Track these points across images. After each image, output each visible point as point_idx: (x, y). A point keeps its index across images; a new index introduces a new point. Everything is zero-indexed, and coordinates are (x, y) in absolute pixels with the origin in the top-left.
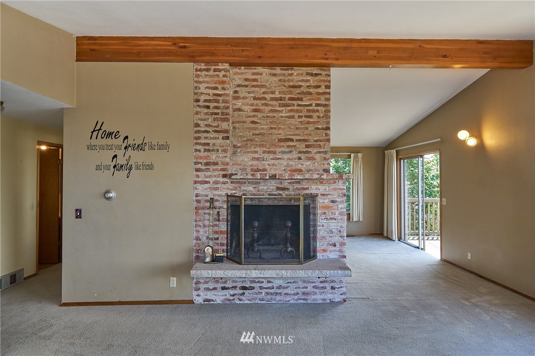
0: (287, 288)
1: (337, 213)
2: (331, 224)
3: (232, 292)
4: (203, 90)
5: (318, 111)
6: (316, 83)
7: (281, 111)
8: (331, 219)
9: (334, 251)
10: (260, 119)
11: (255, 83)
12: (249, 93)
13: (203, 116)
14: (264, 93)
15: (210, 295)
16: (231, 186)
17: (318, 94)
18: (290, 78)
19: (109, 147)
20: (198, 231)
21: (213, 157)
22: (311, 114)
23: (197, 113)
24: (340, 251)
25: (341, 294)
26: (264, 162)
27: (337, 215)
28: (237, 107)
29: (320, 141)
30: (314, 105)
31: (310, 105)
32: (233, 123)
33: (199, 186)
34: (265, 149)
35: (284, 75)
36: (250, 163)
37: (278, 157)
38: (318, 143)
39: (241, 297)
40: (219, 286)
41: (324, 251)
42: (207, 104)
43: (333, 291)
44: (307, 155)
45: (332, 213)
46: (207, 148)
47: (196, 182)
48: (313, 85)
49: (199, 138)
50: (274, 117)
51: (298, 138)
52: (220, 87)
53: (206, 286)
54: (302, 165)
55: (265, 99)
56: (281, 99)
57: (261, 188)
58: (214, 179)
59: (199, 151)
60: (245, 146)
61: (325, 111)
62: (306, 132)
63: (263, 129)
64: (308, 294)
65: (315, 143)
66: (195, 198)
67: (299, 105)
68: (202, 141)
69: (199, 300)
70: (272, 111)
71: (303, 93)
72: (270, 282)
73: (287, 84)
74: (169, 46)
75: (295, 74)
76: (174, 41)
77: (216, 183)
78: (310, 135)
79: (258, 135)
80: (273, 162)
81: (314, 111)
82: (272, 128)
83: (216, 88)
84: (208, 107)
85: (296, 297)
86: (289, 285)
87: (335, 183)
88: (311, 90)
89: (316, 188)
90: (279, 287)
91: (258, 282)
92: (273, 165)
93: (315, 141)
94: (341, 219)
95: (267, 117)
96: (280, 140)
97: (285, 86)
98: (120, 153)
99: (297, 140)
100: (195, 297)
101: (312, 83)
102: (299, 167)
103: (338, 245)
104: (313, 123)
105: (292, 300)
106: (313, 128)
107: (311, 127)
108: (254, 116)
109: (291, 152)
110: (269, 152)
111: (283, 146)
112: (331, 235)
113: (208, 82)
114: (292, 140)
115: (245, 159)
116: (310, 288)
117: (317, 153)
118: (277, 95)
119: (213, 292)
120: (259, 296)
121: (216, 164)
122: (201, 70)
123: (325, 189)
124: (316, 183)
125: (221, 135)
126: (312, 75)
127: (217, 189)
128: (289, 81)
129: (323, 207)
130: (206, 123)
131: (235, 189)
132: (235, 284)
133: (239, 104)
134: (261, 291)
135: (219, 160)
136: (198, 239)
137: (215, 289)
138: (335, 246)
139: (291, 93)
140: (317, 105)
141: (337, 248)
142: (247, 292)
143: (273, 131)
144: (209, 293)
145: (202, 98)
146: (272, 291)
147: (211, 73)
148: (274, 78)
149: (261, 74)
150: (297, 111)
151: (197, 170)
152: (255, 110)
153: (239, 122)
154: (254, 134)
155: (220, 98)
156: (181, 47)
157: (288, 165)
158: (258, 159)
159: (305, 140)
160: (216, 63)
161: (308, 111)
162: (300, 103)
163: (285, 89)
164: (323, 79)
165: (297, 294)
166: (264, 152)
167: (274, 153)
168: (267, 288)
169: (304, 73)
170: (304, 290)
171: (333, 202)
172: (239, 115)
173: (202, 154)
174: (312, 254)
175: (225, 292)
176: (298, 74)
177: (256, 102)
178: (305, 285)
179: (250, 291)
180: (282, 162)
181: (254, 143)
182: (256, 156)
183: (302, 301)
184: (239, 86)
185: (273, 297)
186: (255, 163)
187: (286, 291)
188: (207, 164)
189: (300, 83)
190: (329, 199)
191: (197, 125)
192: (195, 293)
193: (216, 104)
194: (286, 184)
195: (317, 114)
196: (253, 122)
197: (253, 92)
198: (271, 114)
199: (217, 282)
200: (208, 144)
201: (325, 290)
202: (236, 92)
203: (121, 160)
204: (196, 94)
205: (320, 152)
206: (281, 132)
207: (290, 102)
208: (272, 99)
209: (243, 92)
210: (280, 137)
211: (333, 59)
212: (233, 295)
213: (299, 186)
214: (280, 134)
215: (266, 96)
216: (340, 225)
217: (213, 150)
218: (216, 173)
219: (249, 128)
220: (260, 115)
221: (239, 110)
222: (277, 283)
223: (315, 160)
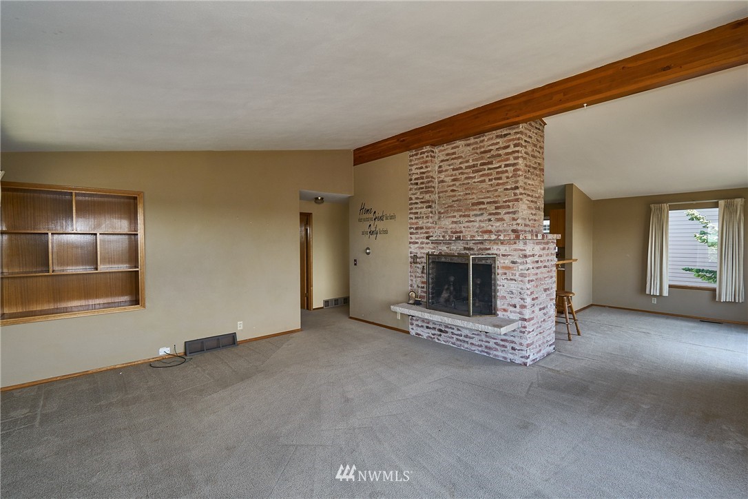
0: (473, 338)
1: (517, 274)
2: (512, 285)
3: (433, 332)
4: (414, 171)
5: (507, 171)
6: (505, 144)
7: (474, 177)
8: (511, 279)
9: (515, 312)
10: (458, 187)
11: (454, 156)
12: (449, 166)
13: (414, 192)
14: (460, 163)
15: (419, 331)
16: (431, 246)
17: (507, 154)
18: (482, 144)
19: (367, 219)
20: (412, 280)
21: (420, 223)
22: (500, 175)
23: (411, 189)
24: (520, 313)
25: (522, 357)
26: (461, 225)
27: (517, 276)
28: (441, 179)
29: (509, 201)
30: (503, 166)
31: (500, 167)
32: (439, 193)
33: (412, 245)
34: (461, 213)
35: (476, 143)
36: (450, 226)
37: (472, 220)
38: (507, 203)
39: (439, 338)
40: (425, 325)
41: (505, 310)
42: (416, 181)
43: (513, 351)
44: (497, 217)
45: (513, 274)
46: (416, 216)
47: (410, 243)
48: (502, 146)
49: (411, 209)
50: (469, 183)
51: (489, 200)
52: (424, 166)
53: (417, 323)
54: (492, 226)
55: (461, 168)
56: (474, 166)
57: (452, 247)
58: (421, 240)
59: (412, 219)
60: (446, 212)
61: (514, 170)
62: (496, 194)
63: (460, 195)
64: (490, 348)
65: (504, 204)
66: (410, 255)
67: (489, 169)
68: (414, 211)
69: (413, 333)
70: (467, 178)
71: (493, 156)
72: (459, 330)
73: (478, 151)
74: (395, 142)
75: (486, 140)
76: (397, 137)
77: (422, 243)
78: (499, 196)
79: (456, 201)
80: (468, 224)
81: (503, 172)
82: (466, 194)
83: (422, 168)
84: (417, 184)
85: (480, 349)
86: (474, 336)
87: (515, 243)
88: (501, 152)
89: (497, 249)
90: (466, 336)
91: (451, 328)
92: (468, 227)
93: (504, 202)
94: (521, 281)
95: (463, 184)
96: (473, 204)
97: (477, 153)
98: (372, 223)
99: (488, 203)
100: (411, 330)
101: (501, 145)
102: (490, 228)
103: (518, 306)
104: (503, 184)
105: (477, 350)
106: (502, 190)
107: (500, 189)
108: (453, 185)
109: (482, 214)
110: (464, 216)
111: (476, 210)
112: (511, 296)
113: (417, 164)
114: (483, 203)
115: (447, 223)
116: (492, 344)
117: (506, 213)
118: (471, 163)
119: (421, 329)
120: (452, 340)
121: (422, 228)
122: (413, 156)
123: (506, 250)
124: (497, 244)
125: (425, 205)
126: (501, 136)
127: (423, 248)
128: (480, 148)
129: (503, 268)
130: (416, 196)
131: (434, 248)
132: (435, 326)
133: (442, 176)
134: (452, 336)
135: (424, 225)
136: (411, 286)
137: (422, 326)
138: (515, 307)
139: (482, 158)
140: (506, 166)
141: (518, 309)
142: (443, 334)
143: (468, 196)
144: (419, 328)
145: (414, 177)
146: (461, 338)
147: (419, 156)
148: (468, 148)
149: (458, 147)
150: (488, 175)
151: (411, 233)
152: (454, 180)
153: (442, 192)
154: (453, 201)
155: (425, 175)
156: (402, 141)
157: (480, 227)
158: (456, 222)
159: (495, 202)
160: (421, 147)
161: (498, 173)
162: (490, 166)
163: (477, 156)
164: (512, 138)
165: (481, 346)
166: (460, 216)
167: (469, 216)
168: (457, 335)
169: (494, 137)
170: (487, 344)
171: (513, 262)
172: (443, 186)
173: (414, 221)
174: (493, 312)
175: (428, 330)
176: (488, 140)
177: (454, 172)
178: (488, 339)
179: (445, 334)
180: (475, 224)
181: (453, 208)
182: (455, 220)
183: (485, 354)
184: (442, 161)
185: (462, 344)
186: (454, 226)
187: (470, 341)
188: (417, 228)
189: (491, 148)
190: (509, 260)
191: (411, 199)
192: (410, 327)
193: (422, 181)
194: (471, 245)
195: (507, 174)
196: (453, 191)
197: (452, 164)
198: (466, 182)
199: (423, 321)
200: (417, 213)
201: (506, 349)
202: (440, 167)
203: (373, 229)
204: (410, 175)
205: (508, 213)
206: (474, 196)
207: (481, 167)
208: (467, 167)
209: (445, 166)
210: (474, 201)
211: (513, 117)
212: (434, 335)
213: (482, 246)
214: (473, 198)
215: (462, 166)
216: (520, 286)
217: (420, 218)
218: (422, 235)
219: (449, 196)
220: (457, 183)
221: (443, 181)
222: (465, 332)
223: (504, 220)
